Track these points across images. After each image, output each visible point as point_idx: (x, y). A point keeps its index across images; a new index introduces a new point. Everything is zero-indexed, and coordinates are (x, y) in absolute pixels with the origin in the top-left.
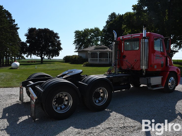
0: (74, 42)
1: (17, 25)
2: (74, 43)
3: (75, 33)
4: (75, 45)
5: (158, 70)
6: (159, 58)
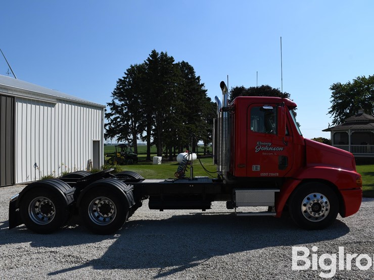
0: (331, 109)
1: (202, 85)
2: (330, 112)
3: (332, 89)
4: (334, 116)
5: (269, 174)
6: (271, 149)
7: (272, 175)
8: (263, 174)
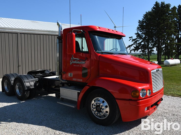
5: (77, 80)
6: (78, 62)
7: (79, 80)
8: (74, 79)
